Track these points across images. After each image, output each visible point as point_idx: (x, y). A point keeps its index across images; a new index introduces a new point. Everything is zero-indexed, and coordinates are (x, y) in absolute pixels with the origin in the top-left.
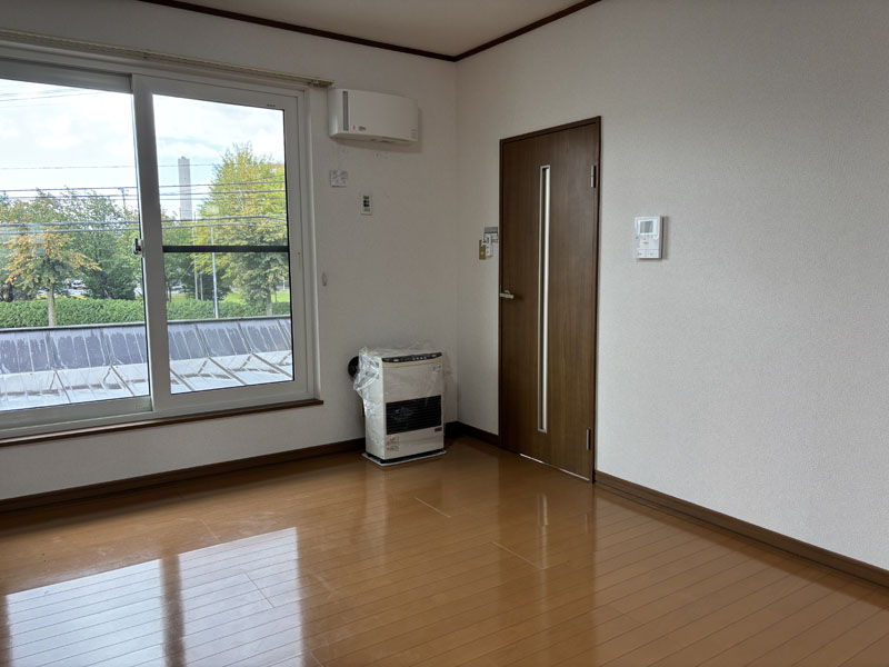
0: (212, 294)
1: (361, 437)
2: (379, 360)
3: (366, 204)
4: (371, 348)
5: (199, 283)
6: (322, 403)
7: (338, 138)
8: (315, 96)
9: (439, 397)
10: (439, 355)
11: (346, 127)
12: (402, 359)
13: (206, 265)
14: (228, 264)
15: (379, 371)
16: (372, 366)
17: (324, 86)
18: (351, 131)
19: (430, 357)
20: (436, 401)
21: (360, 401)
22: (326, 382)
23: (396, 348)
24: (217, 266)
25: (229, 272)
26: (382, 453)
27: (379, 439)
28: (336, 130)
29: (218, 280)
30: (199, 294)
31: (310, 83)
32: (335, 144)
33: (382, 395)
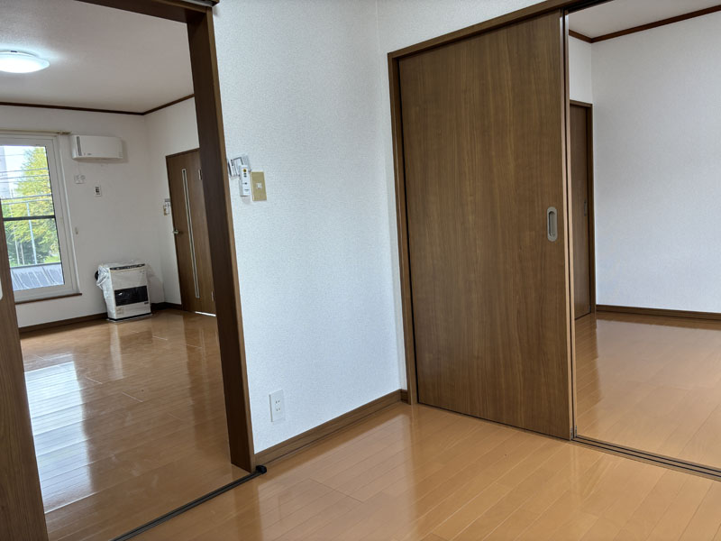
0: (33, 258)
1: (104, 312)
2: (108, 269)
3: (97, 191)
4: (104, 263)
5: (19, 249)
6: (81, 294)
7: (76, 159)
8: (62, 139)
9: (145, 287)
10: (143, 265)
11: (80, 154)
12: (121, 268)
13: (25, 235)
14: (45, 233)
15: (109, 274)
16: (105, 272)
17: (67, 134)
18: (83, 156)
19: (138, 266)
20: (144, 289)
21: (102, 291)
22: (82, 284)
23: (116, 262)
24: (34, 235)
25: (46, 239)
26: (115, 317)
27: (113, 310)
28: (75, 155)
29: (37, 246)
30: (21, 259)
31: (58, 133)
32: (76, 162)
33: (111, 287)
